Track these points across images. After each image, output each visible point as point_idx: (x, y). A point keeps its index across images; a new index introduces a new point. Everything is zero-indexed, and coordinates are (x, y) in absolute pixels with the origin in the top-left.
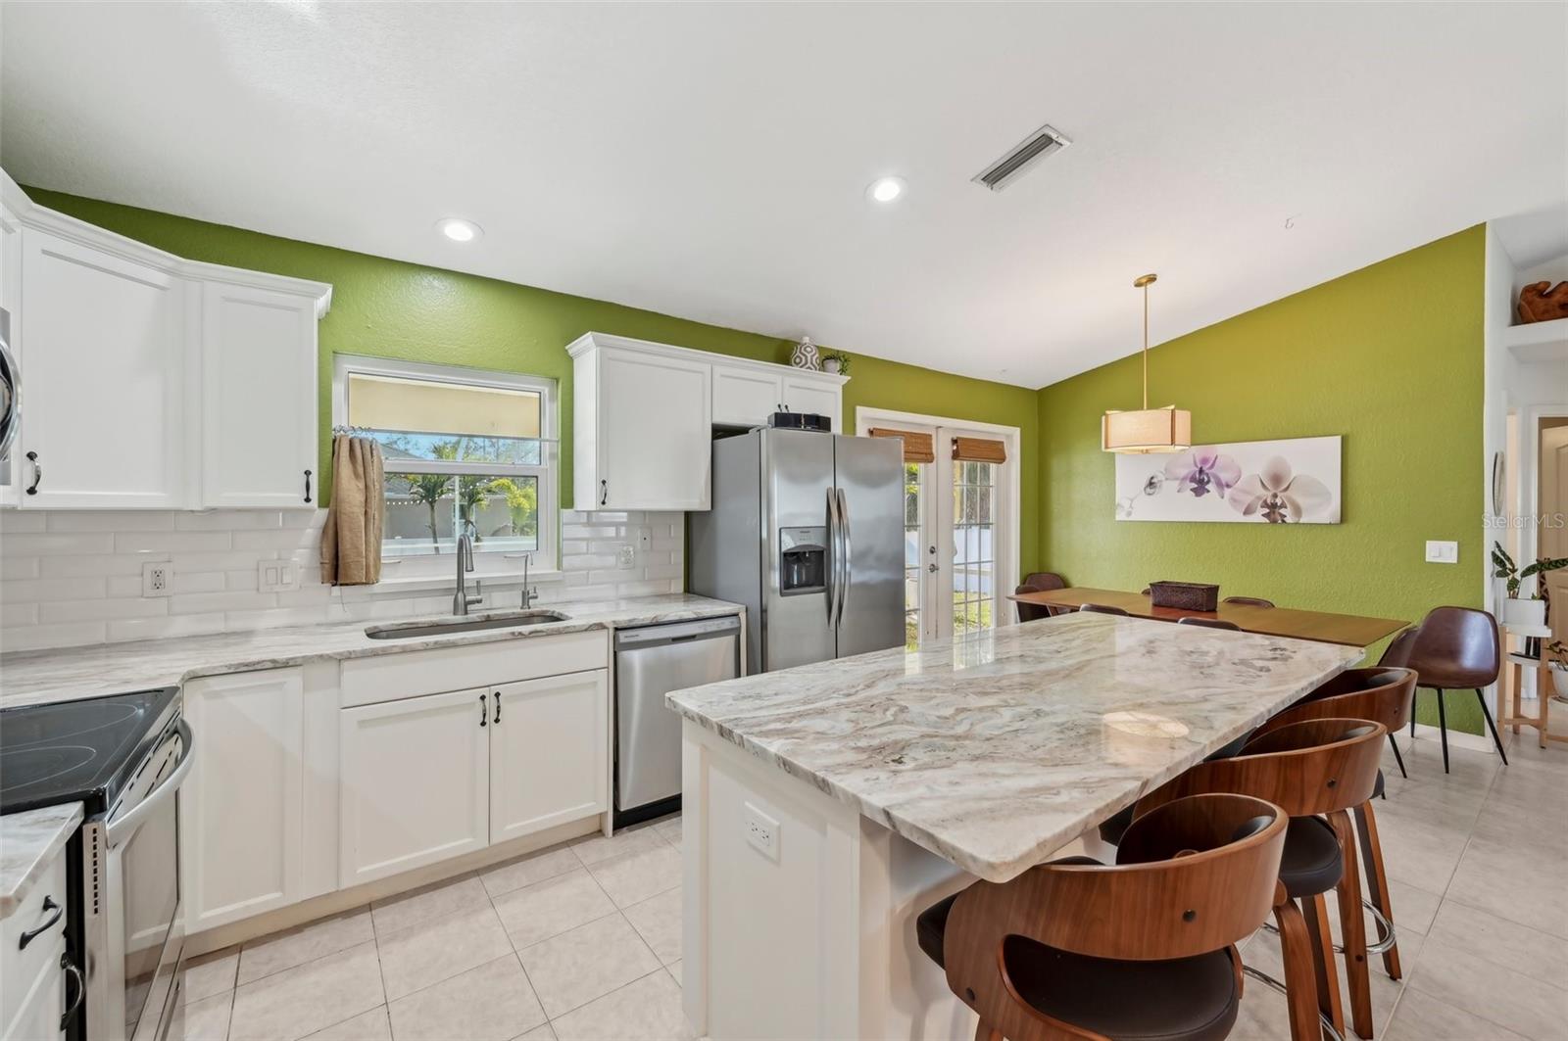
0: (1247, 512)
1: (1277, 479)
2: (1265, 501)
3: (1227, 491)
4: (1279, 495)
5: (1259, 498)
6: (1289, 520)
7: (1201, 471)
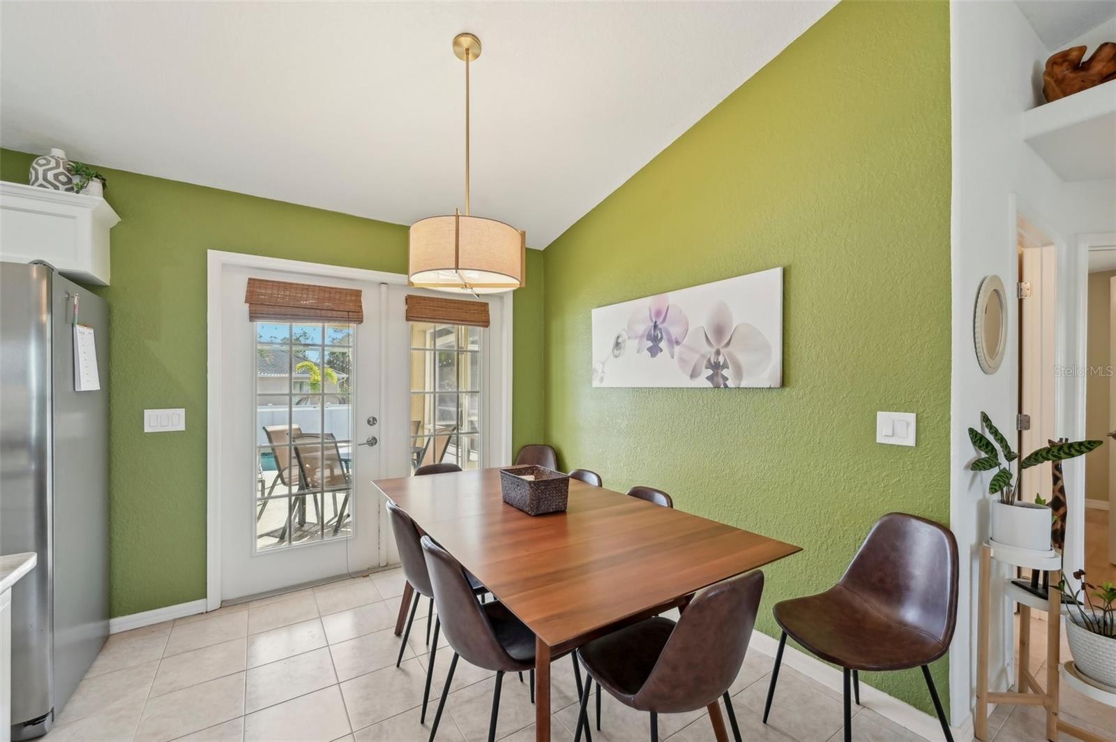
0: (694, 375)
1: (719, 331)
2: (709, 360)
3: (677, 349)
4: (722, 351)
5: (703, 356)
6: (730, 384)
7: (655, 326)
